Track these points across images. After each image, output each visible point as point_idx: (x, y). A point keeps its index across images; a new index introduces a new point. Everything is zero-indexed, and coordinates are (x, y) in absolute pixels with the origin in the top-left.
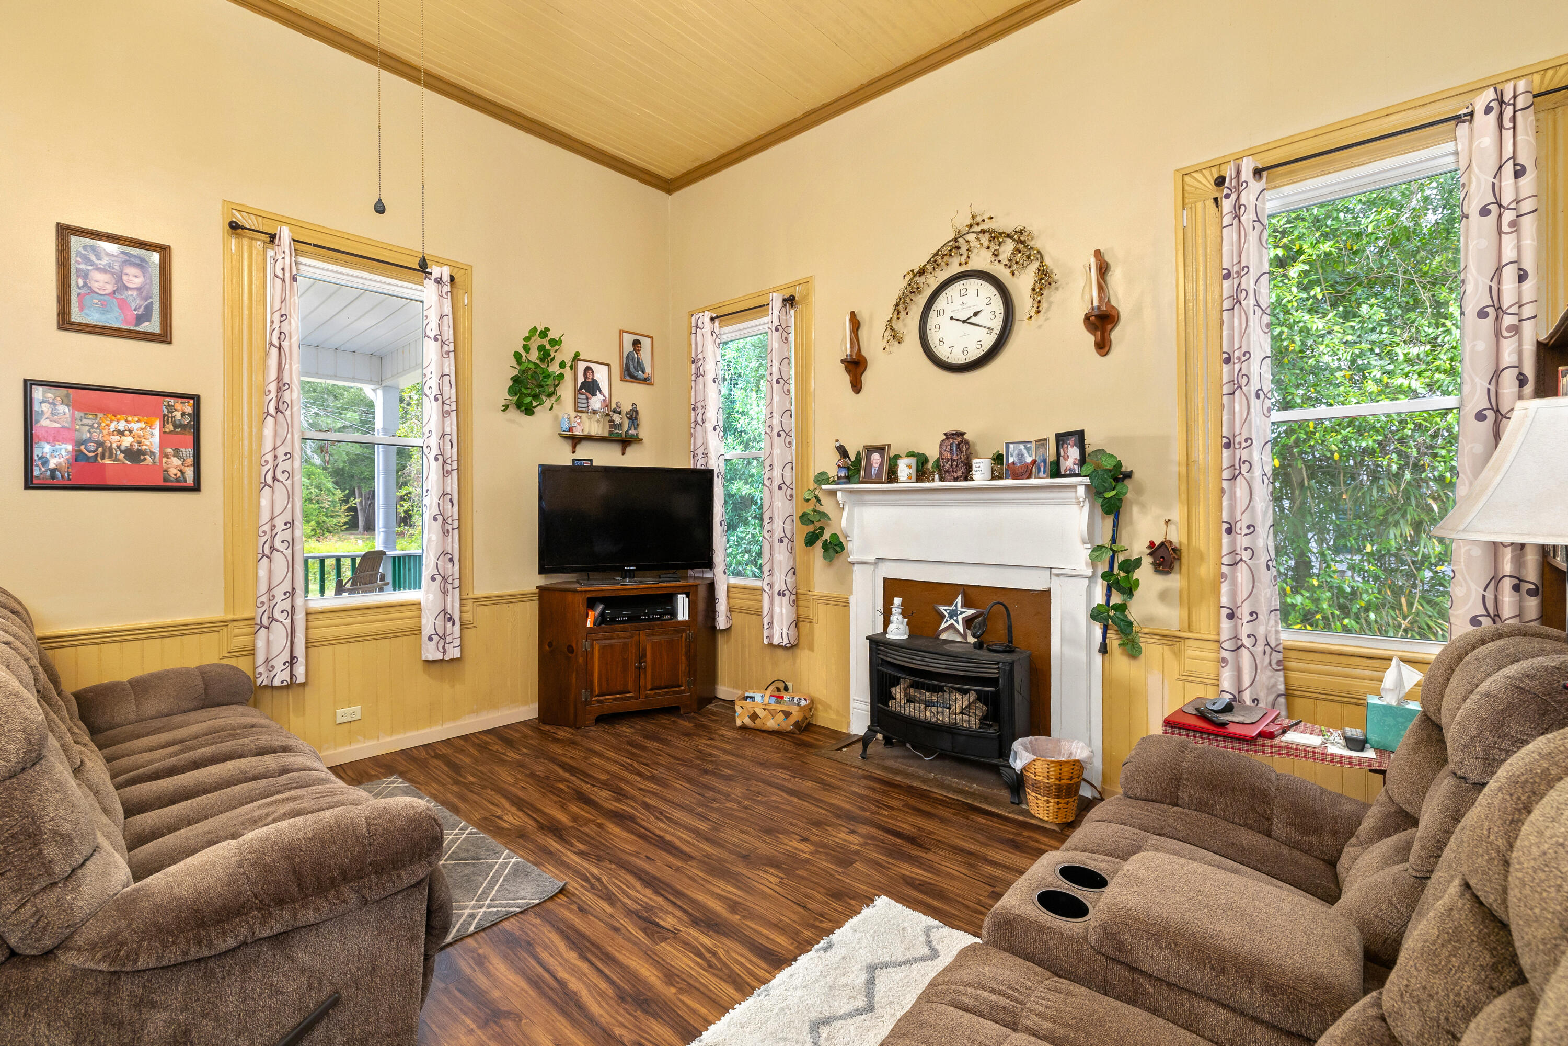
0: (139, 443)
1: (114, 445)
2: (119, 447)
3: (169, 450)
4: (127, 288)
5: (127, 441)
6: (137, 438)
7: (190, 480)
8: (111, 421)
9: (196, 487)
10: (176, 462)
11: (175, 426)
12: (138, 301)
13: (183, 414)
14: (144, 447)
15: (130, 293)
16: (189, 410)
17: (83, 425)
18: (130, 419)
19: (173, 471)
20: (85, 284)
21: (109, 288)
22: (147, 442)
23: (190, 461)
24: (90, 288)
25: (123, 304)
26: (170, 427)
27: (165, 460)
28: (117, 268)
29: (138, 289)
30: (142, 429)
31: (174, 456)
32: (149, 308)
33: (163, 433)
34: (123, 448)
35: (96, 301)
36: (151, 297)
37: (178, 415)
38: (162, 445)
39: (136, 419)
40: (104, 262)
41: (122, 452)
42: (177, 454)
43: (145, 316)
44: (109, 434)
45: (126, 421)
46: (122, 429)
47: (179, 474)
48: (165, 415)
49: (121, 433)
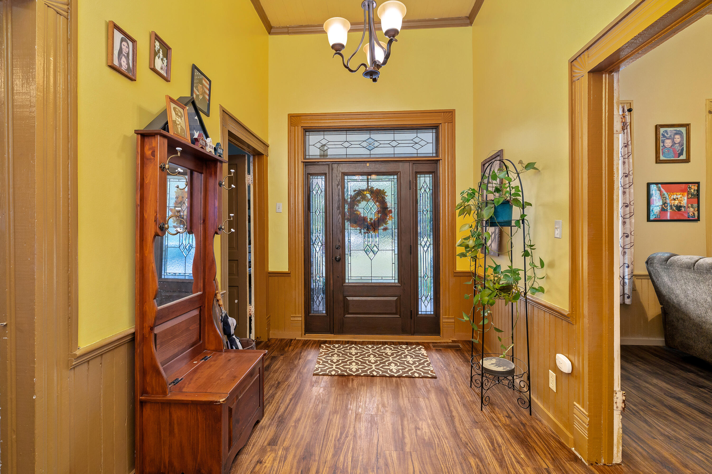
0: (680, 203)
1: (673, 205)
2: (674, 205)
3: (690, 205)
4: (675, 144)
5: (676, 202)
6: (679, 201)
7: (696, 217)
8: (672, 195)
9: (698, 220)
10: (692, 209)
11: (692, 195)
12: (679, 148)
13: (694, 190)
14: (682, 204)
15: (676, 145)
16: (696, 188)
17: (663, 197)
18: (677, 194)
19: (691, 213)
20: (663, 145)
21: (670, 145)
22: (682, 202)
23: (696, 209)
24: (665, 146)
25: (674, 150)
26: (690, 196)
27: (688, 209)
28: (673, 137)
29: (679, 143)
30: (681, 197)
31: (691, 207)
32: (682, 149)
33: (688, 198)
34: (675, 205)
35: (666, 151)
36: (683, 145)
37: (692, 190)
38: (688, 203)
39: (679, 194)
40: (669, 135)
41: (675, 207)
42: (692, 207)
43: (681, 154)
44: (671, 200)
45: (676, 195)
46: (675, 198)
47: (693, 215)
48: (688, 191)
49: (674, 199)
